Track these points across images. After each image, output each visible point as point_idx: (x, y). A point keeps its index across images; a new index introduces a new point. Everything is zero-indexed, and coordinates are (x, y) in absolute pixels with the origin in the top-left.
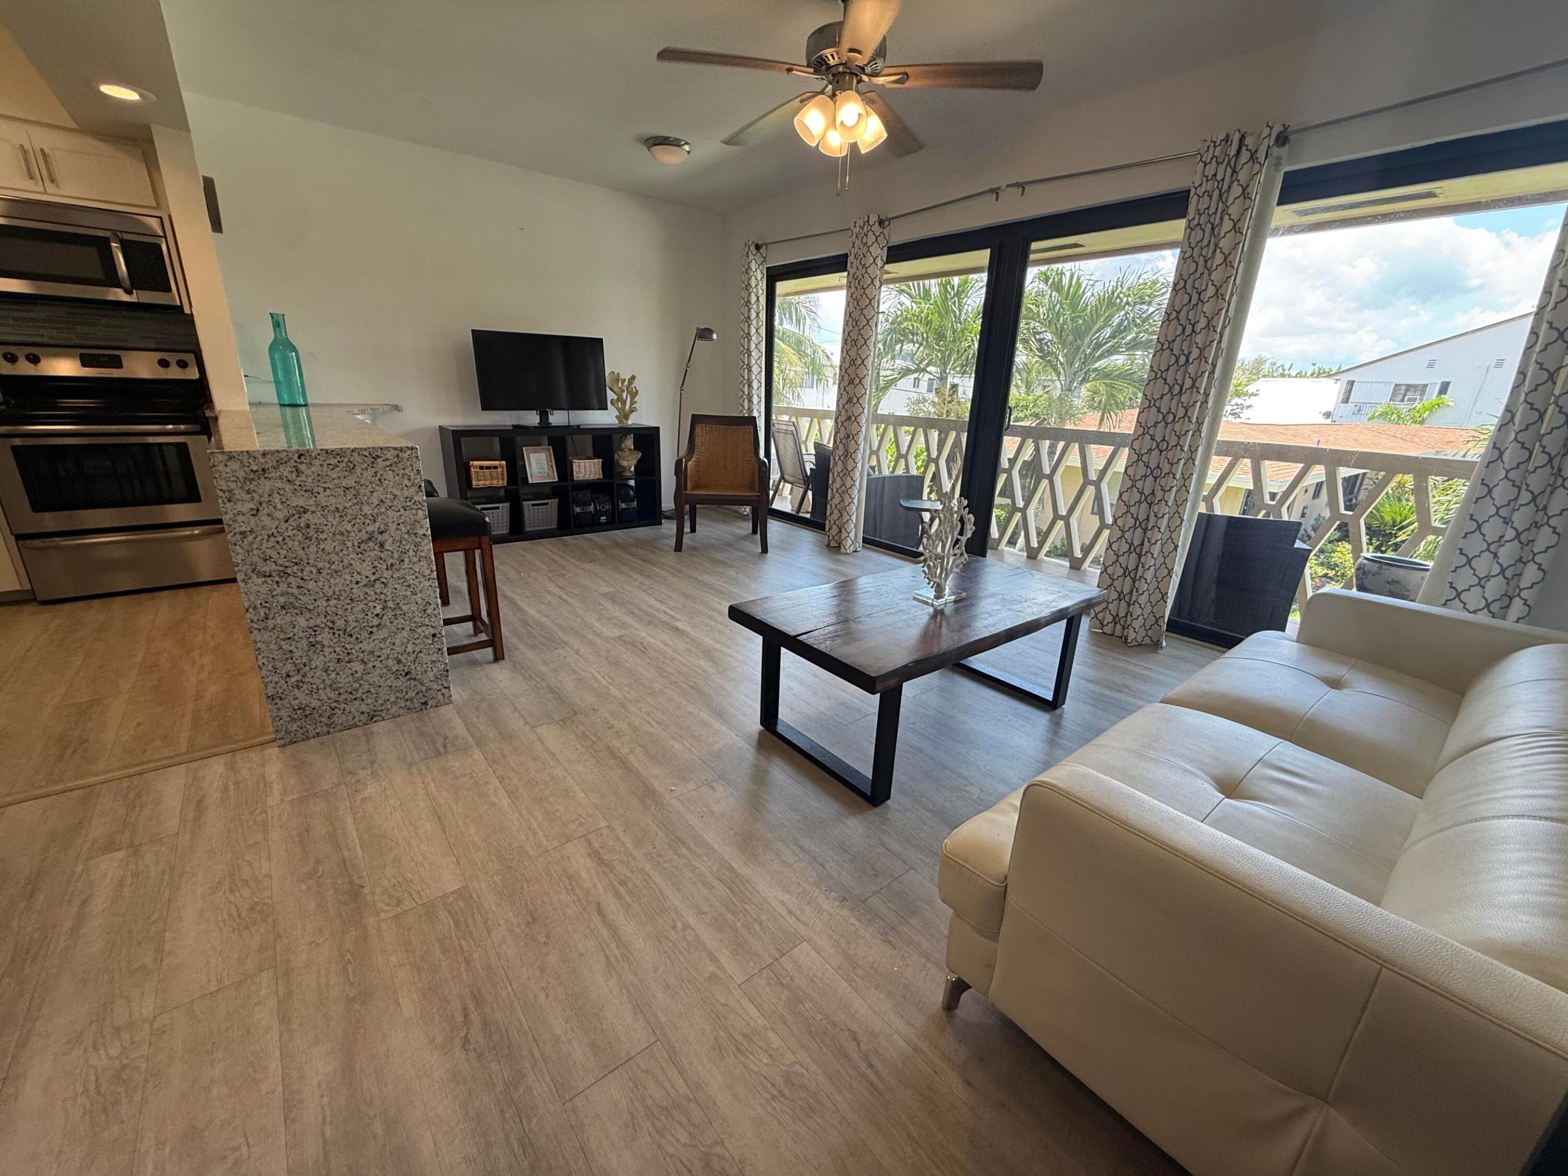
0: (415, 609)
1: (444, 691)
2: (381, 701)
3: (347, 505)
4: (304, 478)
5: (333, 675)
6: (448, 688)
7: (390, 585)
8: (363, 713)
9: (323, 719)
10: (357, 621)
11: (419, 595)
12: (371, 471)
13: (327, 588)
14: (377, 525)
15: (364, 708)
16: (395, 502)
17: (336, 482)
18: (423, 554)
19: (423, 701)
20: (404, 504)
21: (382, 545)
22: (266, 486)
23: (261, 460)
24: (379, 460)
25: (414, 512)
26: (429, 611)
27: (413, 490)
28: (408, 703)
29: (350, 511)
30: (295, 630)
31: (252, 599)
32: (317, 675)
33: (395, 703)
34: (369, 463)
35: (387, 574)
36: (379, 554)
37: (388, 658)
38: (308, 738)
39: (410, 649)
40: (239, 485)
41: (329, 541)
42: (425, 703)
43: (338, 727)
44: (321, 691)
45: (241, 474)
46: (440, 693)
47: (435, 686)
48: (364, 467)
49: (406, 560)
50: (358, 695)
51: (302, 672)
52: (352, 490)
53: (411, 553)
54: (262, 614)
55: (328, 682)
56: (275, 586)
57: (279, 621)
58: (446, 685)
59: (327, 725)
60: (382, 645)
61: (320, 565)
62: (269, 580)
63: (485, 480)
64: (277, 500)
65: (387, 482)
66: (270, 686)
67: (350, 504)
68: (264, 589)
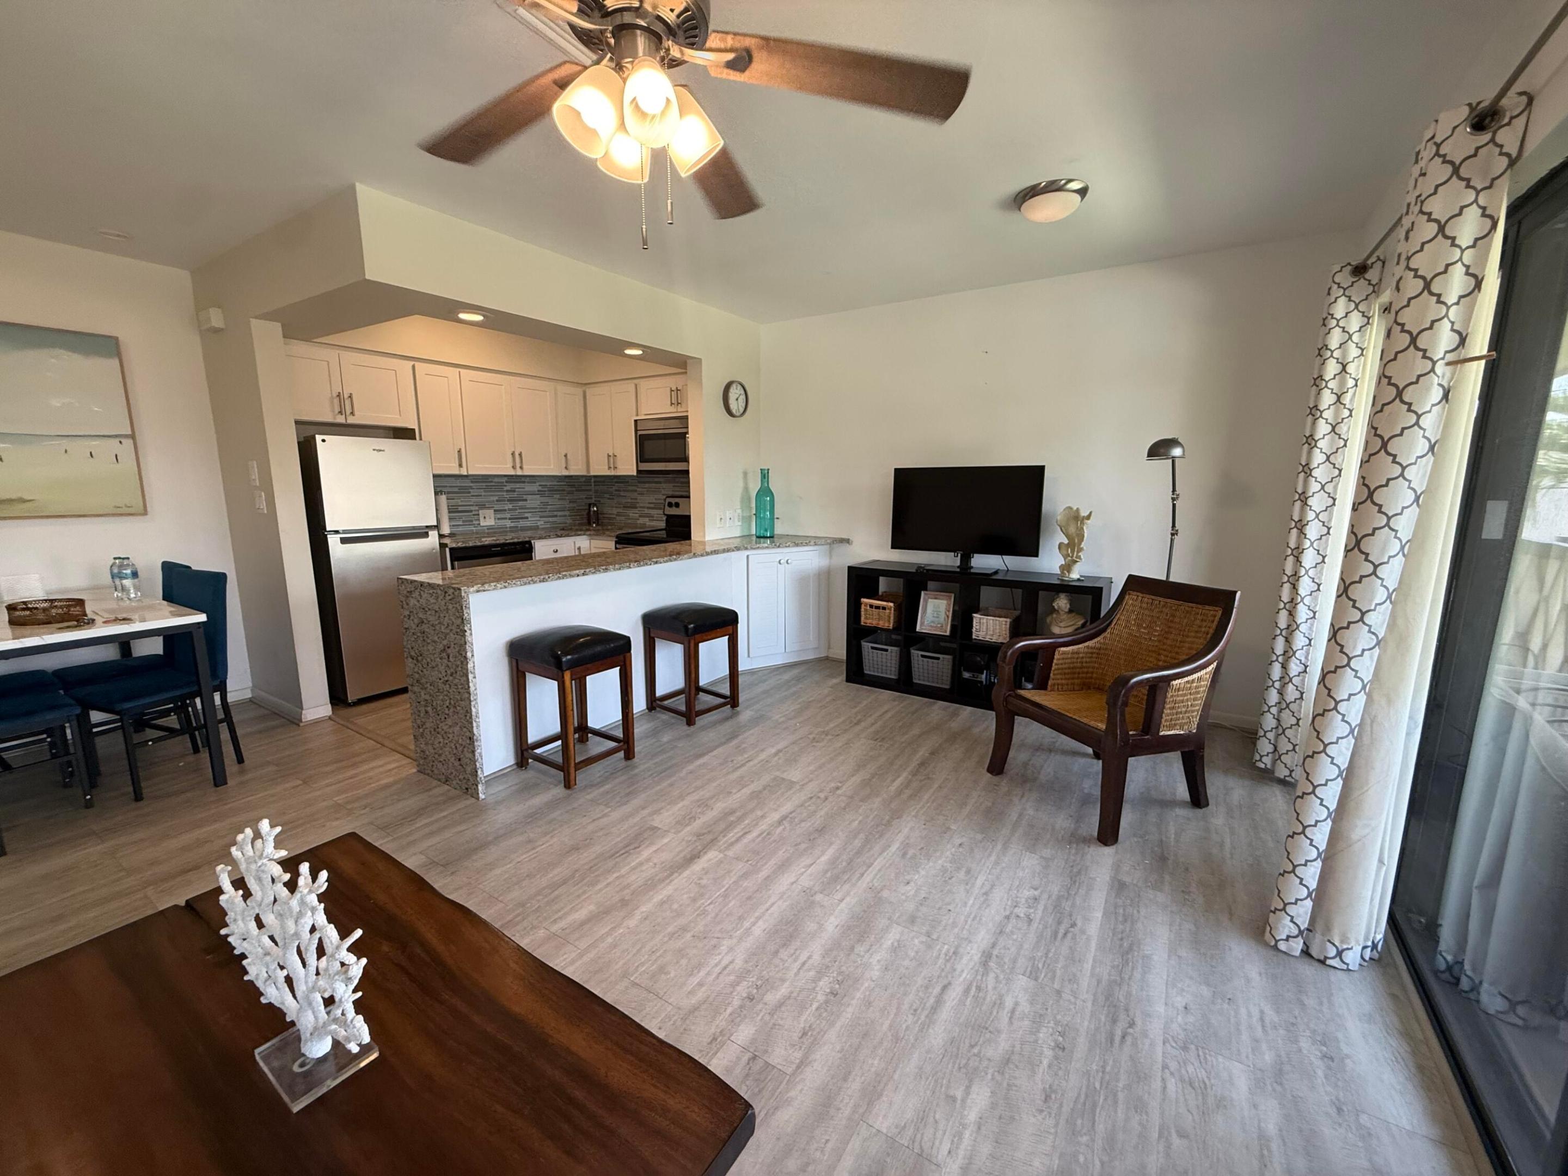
0: (462, 712)
5: (433, 739)
8: (443, 774)
9: (430, 766)
11: (464, 702)
15: (444, 771)
18: (464, 671)
20: (456, 630)
22: (412, 602)
24: (447, 595)
25: (461, 637)
26: (467, 718)
30: (421, 699)
32: (428, 734)
34: (443, 596)
38: (426, 774)
39: (460, 741)
43: (435, 776)
44: (429, 746)
49: (458, 673)
50: (441, 760)
51: (423, 728)
53: (460, 668)
54: (411, 681)
55: (431, 742)
56: (415, 666)
57: (416, 689)
59: (431, 770)
62: (413, 662)
63: (873, 619)
66: (414, 729)
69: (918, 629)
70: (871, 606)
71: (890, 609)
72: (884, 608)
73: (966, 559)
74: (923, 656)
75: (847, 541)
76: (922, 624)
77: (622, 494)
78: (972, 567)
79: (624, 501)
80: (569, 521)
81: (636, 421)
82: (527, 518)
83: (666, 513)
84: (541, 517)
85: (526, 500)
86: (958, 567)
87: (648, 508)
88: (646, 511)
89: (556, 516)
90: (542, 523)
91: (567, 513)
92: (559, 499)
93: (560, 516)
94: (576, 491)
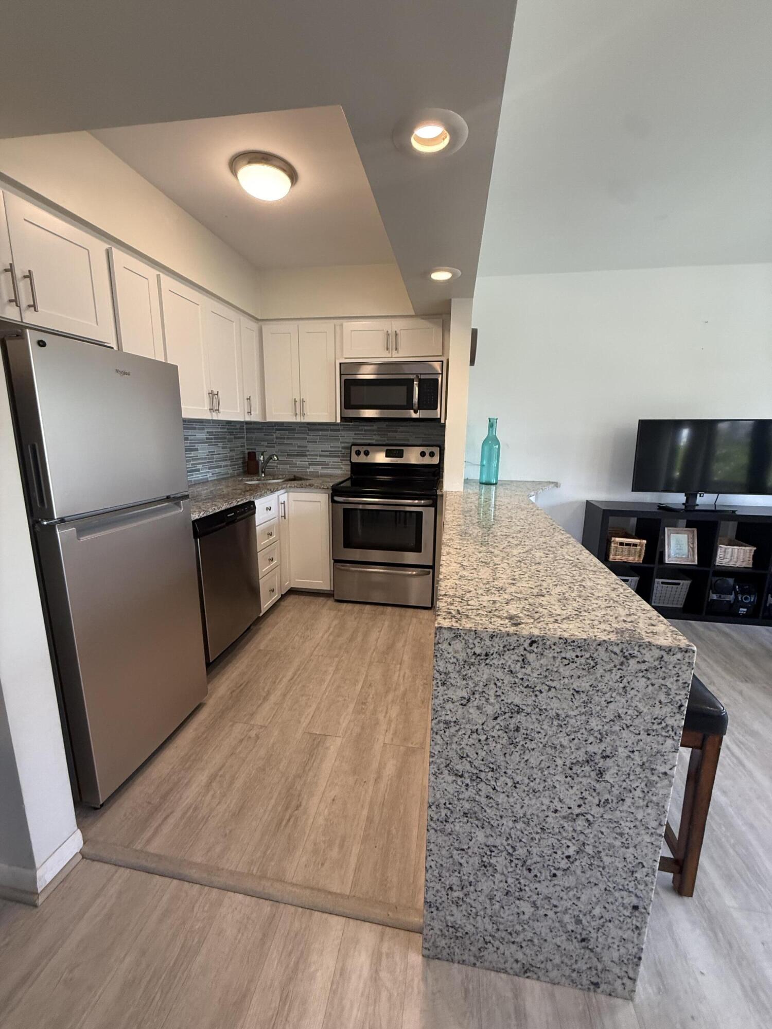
0: (620, 866)
1: (626, 980)
2: (541, 957)
3: (572, 713)
4: (528, 671)
5: (497, 906)
6: (634, 980)
7: (596, 826)
8: (517, 961)
9: (472, 948)
10: (541, 856)
11: (631, 850)
12: (616, 675)
13: (518, 806)
14: (602, 746)
15: (520, 956)
16: (637, 722)
17: (566, 681)
18: (654, 799)
19: (595, 980)
20: (649, 726)
21: (601, 773)
22: (485, 673)
23: (488, 643)
24: (632, 662)
25: (661, 739)
26: (638, 875)
27: (667, 709)
28: (574, 975)
29: (572, 721)
30: (471, 843)
31: (438, 796)
32: (480, 899)
33: (558, 967)
34: (617, 662)
35: (596, 811)
36: (594, 783)
37: (566, 911)
38: (453, 961)
39: (597, 911)
40: (458, 668)
41: (536, 753)
42: (596, 985)
43: (487, 964)
44: (479, 918)
45: (462, 656)
46: (619, 982)
47: (616, 970)
48: (608, 667)
49: (628, 801)
50: (517, 940)
51: (465, 890)
52: (583, 695)
53: (638, 793)
54: (443, 815)
55: (489, 912)
56: (463, 789)
57: (457, 828)
58: (631, 975)
59: (475, 956)
60: (563, 894)
61: (518, 778)
62: (459, 780)
63: (622, 555)
64: (492, 693)
65: (633, 692)
66: (431, 893)
67: (576, 712)
68: (451, 789)
69: (667, 561)
70: (621, 544)
71: (641, 545)
72: (635, 545)
73: (691, 497)
74: (663, 583)
75: (556, 484)
76: (669, 556)
77: (286, 441)
78: (698, 505)
79: (288, 448)
80: (230, 472)
81: (340, 364)
82: (198, 470)
83: (353, 461)
84: (210, 468)
85: (196, 449)
86: (683, 504)
87: (321, 456)
88: (319, 459)
89: (220, 467)
90: (210, 475)
91: (229, 463)
92: (223, 448)
93: (224, 466)
94: (235, 438)
